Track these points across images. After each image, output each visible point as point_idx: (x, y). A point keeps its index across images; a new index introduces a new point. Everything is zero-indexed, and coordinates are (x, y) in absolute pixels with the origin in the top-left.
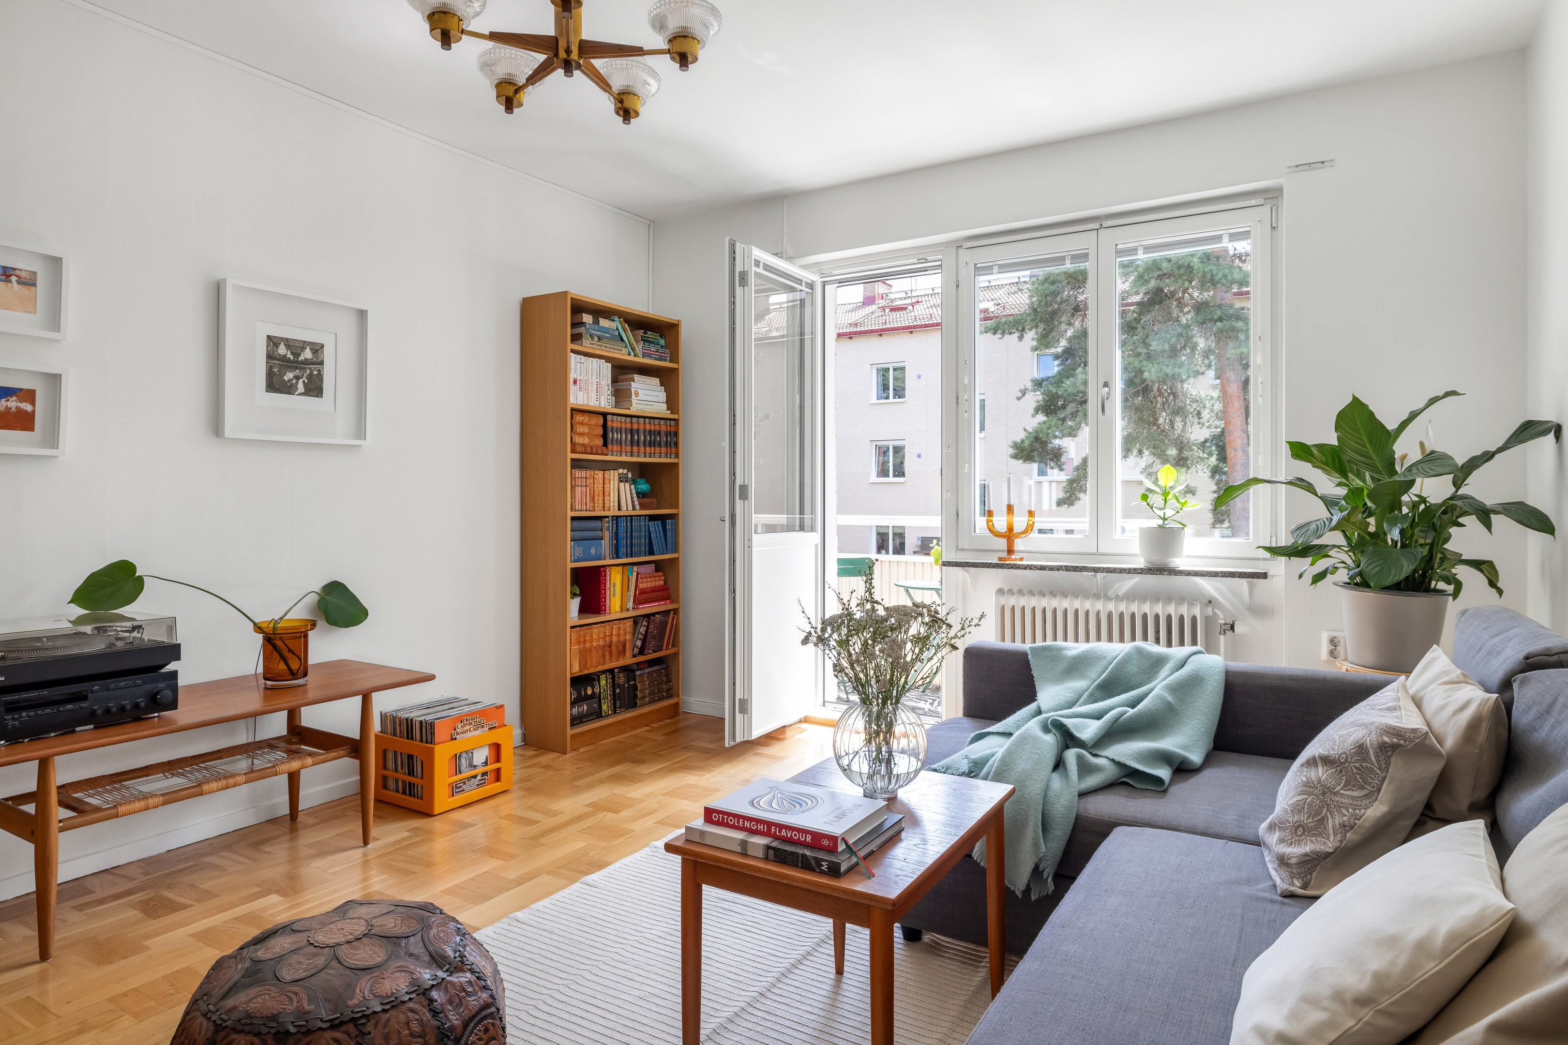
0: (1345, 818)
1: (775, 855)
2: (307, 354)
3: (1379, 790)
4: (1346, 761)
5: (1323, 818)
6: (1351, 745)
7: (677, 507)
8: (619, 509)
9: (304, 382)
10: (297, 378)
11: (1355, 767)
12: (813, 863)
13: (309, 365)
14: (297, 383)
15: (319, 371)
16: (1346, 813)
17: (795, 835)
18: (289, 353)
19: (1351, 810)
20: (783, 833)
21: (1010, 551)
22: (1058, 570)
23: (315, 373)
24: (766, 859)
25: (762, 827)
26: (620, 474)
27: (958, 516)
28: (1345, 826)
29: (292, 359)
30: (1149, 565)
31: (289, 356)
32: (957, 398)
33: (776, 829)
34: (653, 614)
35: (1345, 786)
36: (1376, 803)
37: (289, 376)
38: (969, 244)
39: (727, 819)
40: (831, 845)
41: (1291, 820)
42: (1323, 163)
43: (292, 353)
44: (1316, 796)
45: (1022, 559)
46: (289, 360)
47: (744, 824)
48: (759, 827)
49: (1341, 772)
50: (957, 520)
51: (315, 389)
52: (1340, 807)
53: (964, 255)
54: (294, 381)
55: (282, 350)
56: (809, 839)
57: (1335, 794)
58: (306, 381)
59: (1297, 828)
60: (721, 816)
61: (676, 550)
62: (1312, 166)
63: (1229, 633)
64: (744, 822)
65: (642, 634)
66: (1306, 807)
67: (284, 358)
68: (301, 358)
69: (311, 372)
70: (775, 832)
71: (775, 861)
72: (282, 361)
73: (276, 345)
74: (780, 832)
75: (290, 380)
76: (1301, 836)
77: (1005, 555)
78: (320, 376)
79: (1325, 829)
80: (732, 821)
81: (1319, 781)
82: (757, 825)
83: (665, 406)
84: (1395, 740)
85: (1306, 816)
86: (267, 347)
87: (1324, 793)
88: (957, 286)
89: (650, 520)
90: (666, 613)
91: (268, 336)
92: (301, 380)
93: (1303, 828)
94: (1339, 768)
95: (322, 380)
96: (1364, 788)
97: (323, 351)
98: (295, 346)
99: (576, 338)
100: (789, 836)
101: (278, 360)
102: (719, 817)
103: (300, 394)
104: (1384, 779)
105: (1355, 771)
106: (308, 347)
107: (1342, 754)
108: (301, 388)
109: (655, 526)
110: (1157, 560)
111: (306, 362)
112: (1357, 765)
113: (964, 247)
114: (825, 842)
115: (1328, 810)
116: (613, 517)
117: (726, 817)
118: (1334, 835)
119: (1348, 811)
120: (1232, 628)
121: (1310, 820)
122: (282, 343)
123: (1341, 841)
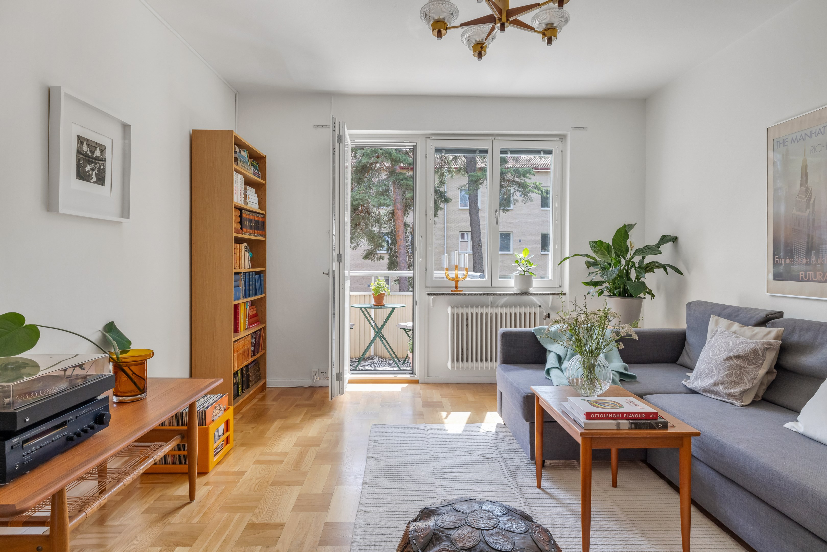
0: (752, 376)
1: (635, 426)
2: (97, 153)
3: (762, 364)
4: (748, 356)
5: (742, 377)
6: (749, 350)
7: (264, 266)
8: (245, 268)
9: (96, 173)
10: (93, 170)
11: (752, 358)
12: (655, 426)
13: (99, 160)
14: (92, 173)
15: (104, 166)
16: (752, 374)
17: (637, 416)
18: (89, 151)
19: (753, 373)
20: (630, 416)
21: (457, 287)
22: (484, 295)
23: (102, 167)
24: (631, 429)
25: (619, 416)
26: (245, 246)
27: (426, 270)
28: (752, 378)
29: (90, 155)
30: (519, 291)
31: (89, 153)
32: (426, 212)
33: (626, 415)
34: (256, 331)
35: (748, 365)
36: (761, 369)
37: (88, 168)
38: (434, 137)
39: (599, 416)
40: (655, 416)
41: (728, 380)
42: (583, 128)
43: (90, 151)
44: (737, 370)
45: (462, 291)
46: (88, 156)
47: (609, 416)
48: (617, 416)
49: (744, 360)
50: (426, 273)
51: (101, 180)
52: (748, 372)
53: (430, 143)
54: (91, 172)
55: (85, 148)
56: (644, 416)
57: (745, 368)
58: (97, 172)
59: (731, 383)
60: (596, 415)
61: (265, 293)
62: (580, 129)
63: (547, 319)
64: (609, 415)
65: (253, 343)
66: (733, 375)
67: (85, 154)
68: (95, 155)
69: (100, 166)
70: (626, 417)
71: (635, 429)
72: (85, 156)
73: (82, 143)
74: (629, 416)
75: (89, 171)
76: (734, 385)
77: (454, 289)
78: (104, 169)
79: (743, 381)
80: (601, 416)
81: (737, 364)
82: (616, 415)
83: (258, 206)
84: (769, 346)
85: (734, 378)
86: (77, 145)
87: (740, 368)
88: (426, 157)
89: (256, 274)
90: (260, 330)
91: (78, 136)
92: (94, 172)
93: (734, 382)
94: (743, 359)
95: (105, 172)
96: (756, 364)
97: (105, 151)
98: (93, 146)
99: (236, 160)
100: (633, 417)
101: (83, 155)
102: (595, 416)
103: (93, 182)
104: (764, 360)
105: (752, 359)
106: (98, 147)
107: (746, 354)
108: (94, 179)
109: (257, 277)
110: (524, 288)
111: (97, 159)
112: (753, 357)
113: (431, 138)
114: (652, 416)
115: (743, 374)
116: (244, 272)
117: (598, 415)
118: (749, 383)
119: (752, 373)
120: (549, 317)
121: (737, 379)
122: (85, 142)
123: (752, 384)
